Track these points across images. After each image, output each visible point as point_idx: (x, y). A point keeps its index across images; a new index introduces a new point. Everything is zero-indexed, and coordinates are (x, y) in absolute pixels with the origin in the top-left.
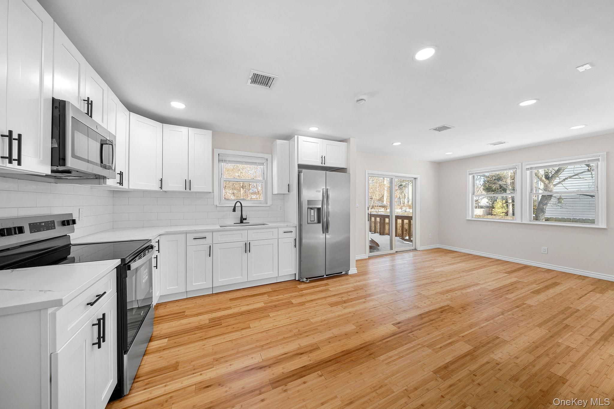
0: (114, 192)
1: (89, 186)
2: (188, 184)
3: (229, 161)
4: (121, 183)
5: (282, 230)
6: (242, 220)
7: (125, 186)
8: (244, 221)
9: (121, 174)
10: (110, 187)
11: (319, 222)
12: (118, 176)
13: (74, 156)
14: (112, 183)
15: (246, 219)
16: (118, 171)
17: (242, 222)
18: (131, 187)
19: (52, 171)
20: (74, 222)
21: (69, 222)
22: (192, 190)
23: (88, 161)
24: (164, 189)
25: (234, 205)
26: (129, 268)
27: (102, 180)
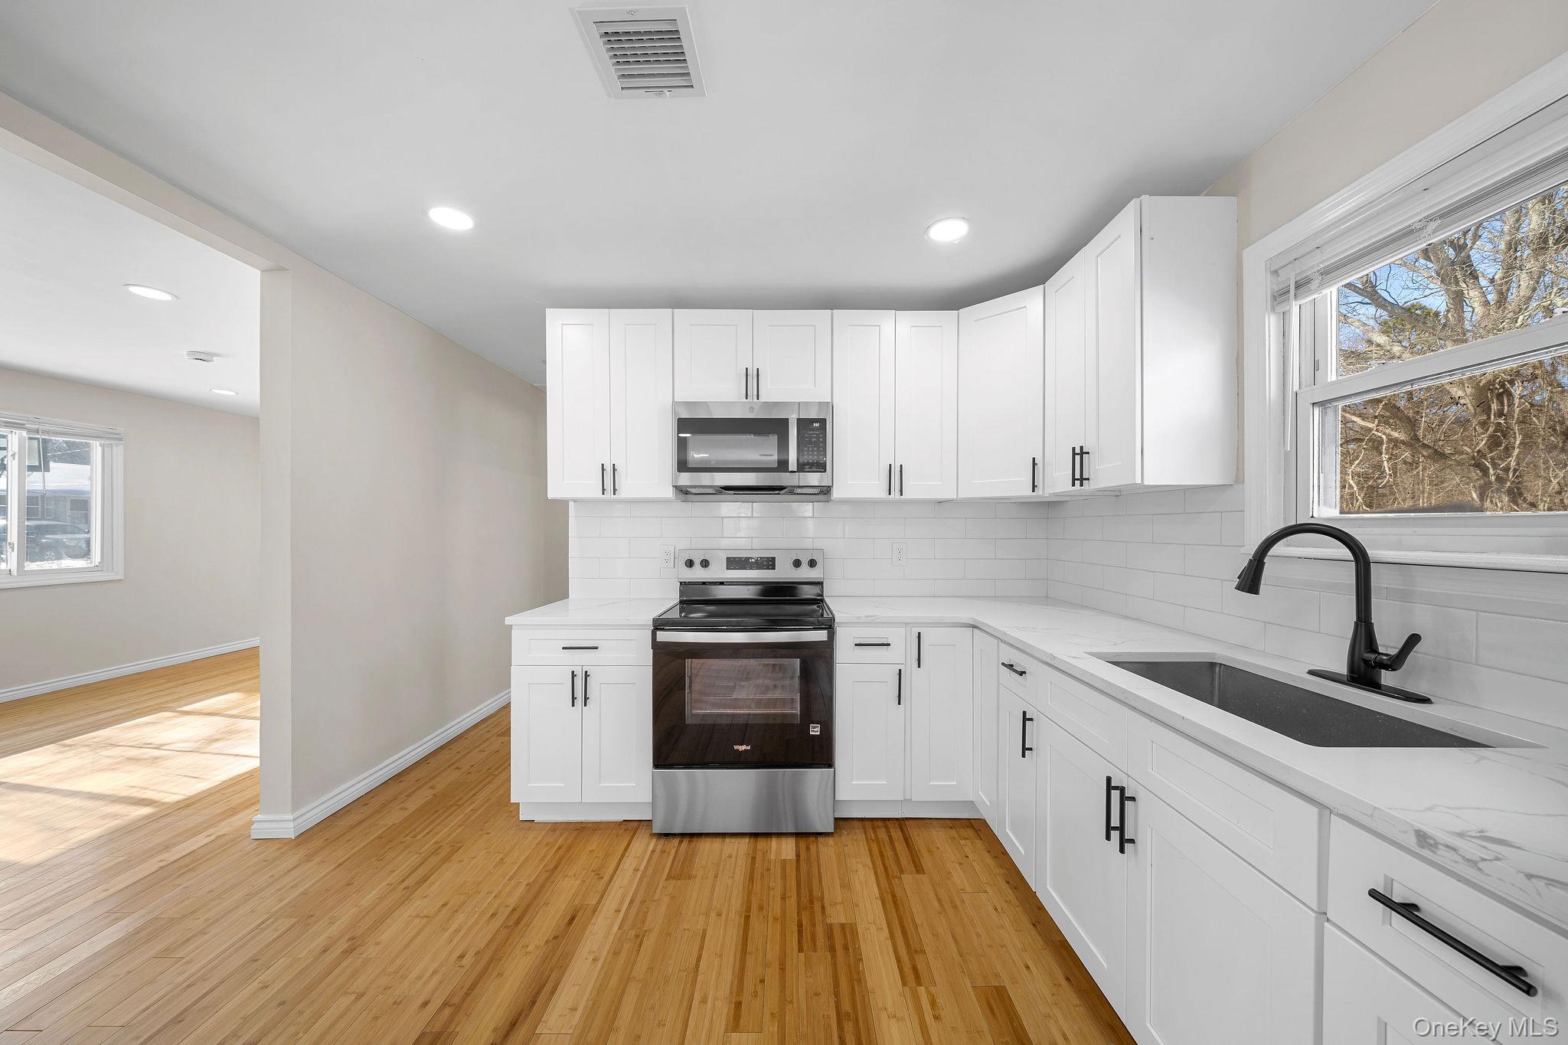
15: (1395, 663)
17: (1360, 677)
25: (1251, 550)
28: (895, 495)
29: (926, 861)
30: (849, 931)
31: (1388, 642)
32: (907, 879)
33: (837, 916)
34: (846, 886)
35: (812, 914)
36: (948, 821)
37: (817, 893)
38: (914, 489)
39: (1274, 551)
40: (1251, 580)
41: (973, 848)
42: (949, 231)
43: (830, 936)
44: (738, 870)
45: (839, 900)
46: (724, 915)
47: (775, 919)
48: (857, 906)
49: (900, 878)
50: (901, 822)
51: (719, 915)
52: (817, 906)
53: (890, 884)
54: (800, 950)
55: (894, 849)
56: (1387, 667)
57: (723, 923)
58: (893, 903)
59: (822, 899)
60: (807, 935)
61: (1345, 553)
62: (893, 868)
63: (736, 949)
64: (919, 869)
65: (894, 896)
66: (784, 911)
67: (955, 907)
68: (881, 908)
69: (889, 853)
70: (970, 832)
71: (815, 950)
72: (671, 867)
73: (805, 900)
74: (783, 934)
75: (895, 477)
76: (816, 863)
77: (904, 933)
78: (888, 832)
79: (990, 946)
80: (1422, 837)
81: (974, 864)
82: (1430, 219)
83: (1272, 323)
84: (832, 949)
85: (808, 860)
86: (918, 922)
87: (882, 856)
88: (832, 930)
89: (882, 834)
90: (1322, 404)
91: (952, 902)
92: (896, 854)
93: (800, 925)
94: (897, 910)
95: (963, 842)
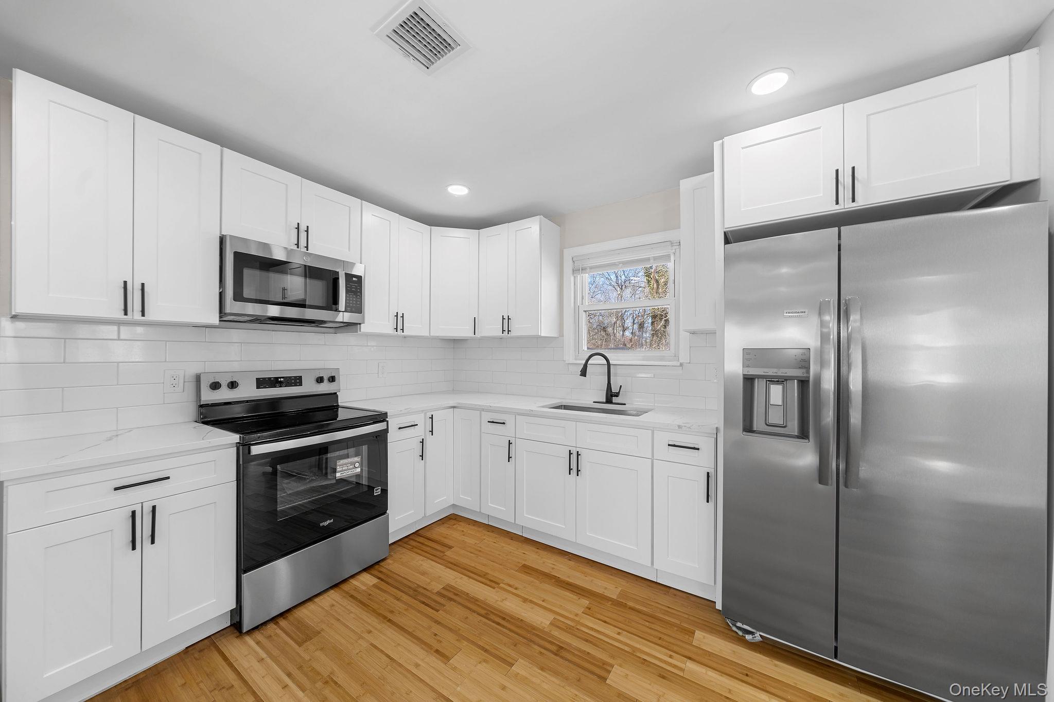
2: (506, 325)
5: (664, 438)
6: (611, 396)
8: (615, 399)
11: (803, 434)
15: (617, 395)
17: (609, 401)
25: (584, 362)
28: (400, 332)
29: (450, 543)
30: (448, 588)
31: (615, 389)
32: (449, 553)
33: (437, 587)
34: (424, 573)
35: (423, 594)
36: (438, 522)
37: (413, 586)
38: (411, 329)
39: (589, 362)
40: (584, 373)
41: (461, 526)
42: (458, 190)
43: (443, 596)
44: (349, 607)
45: (428, 581)
46: (372, 630)
47: (406, 610)
48: (440, 577)
49: (445, 555)
50: (416, 533)
51: (370, 632)
52: (420, 590)
53: (444, 560)
54: (437, 611)
55: (426, 545)
56: (615, 396)
57: (377, 632)
58: (454, 565)
59: (419, 586)
60: (433, 604)
61: (605, 362)
62: (438, 553)
63: (403, 635)
64: (450, 547)
65: (452, 563)
66: (405, 603)
67: (480, 551)
68: (452, 571)
69: (428, 549)
70: (453, 522)
71: (444, 606)
72: (292, 638)
73: (411, 592)
74: (419, 611)
75: (399, 319)
76: (395, 575)
77: (472, 572)
78: (416, 541)
79: (506, 556)
80: (679, 427)
81: (468, 532)
82: (620, 263)
83: (572, 278)
84: (451, 599)
85: (387, 576)
86: (473, 565)
87: (426, 552)
88: (441, 593)
89: (412, 543)
90: (585, 311)
91: (477, 550)
92: (430, 547)
93: (423, 603)
94: (459, 567)
95: (455, 527)
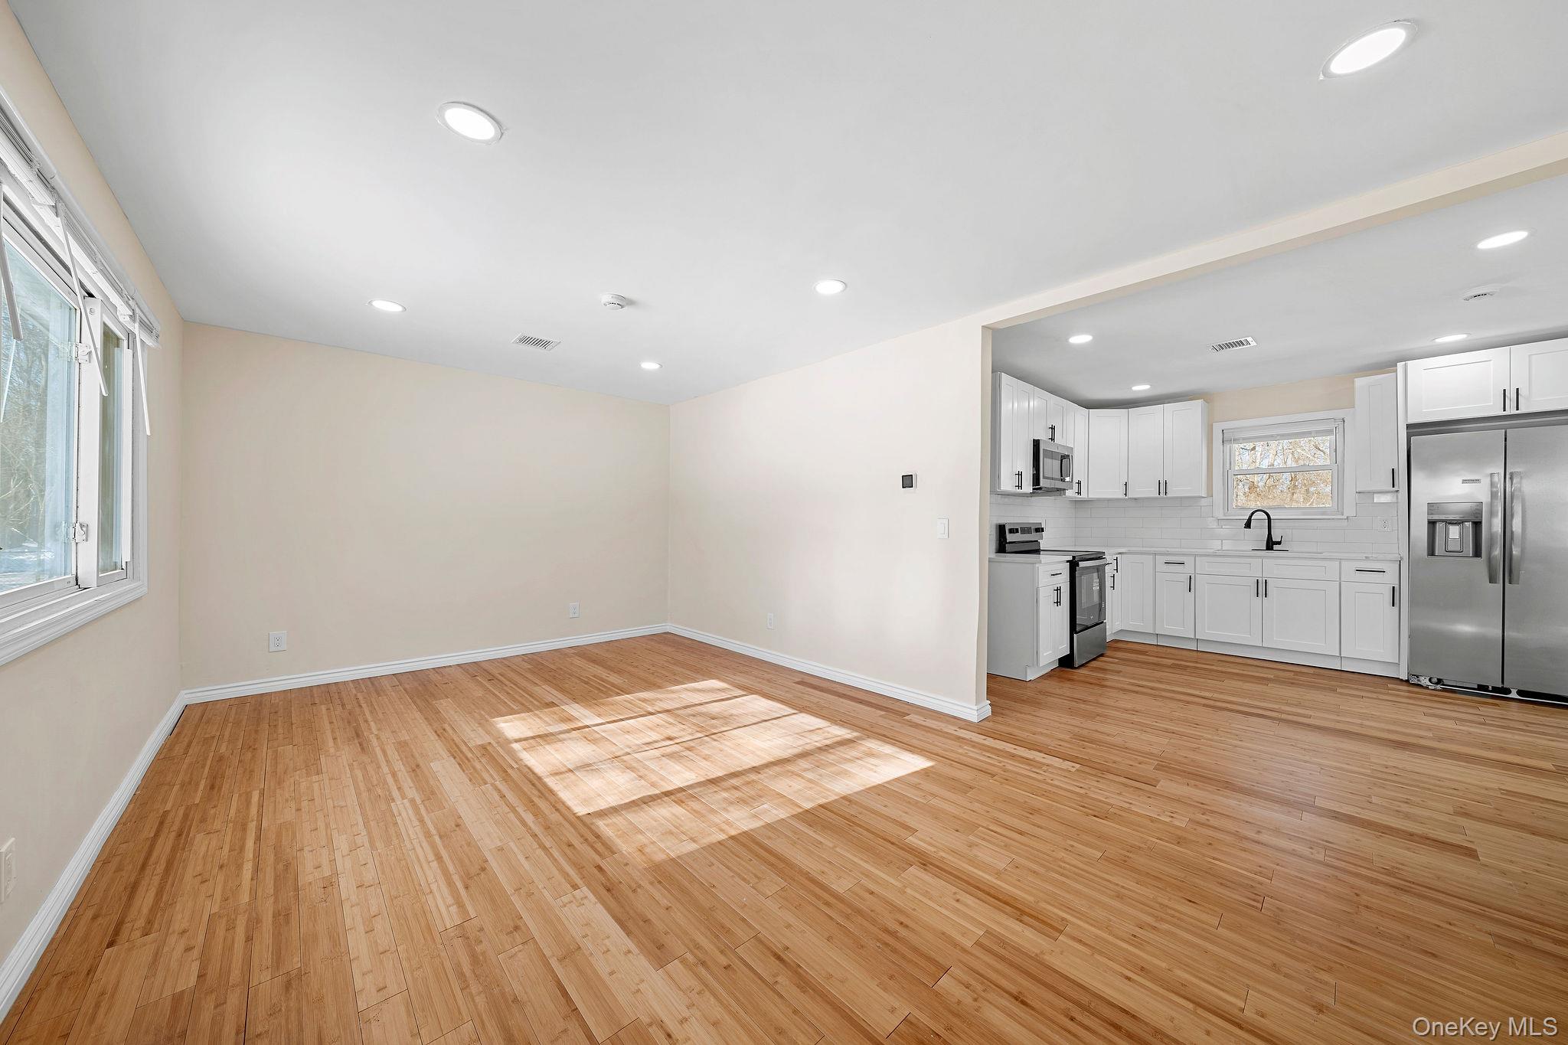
0: (1076, 502)
1: (1053, 498)
2: (1163, 487)
3: (1244, 439)
4: (1079, 493)
5: (1350, 566)
6: (1270, 545)
7: (1084, 495)
8: (1276, 547)
9: (1079, 483)
10: (1070, 497)
11: (1478, 555)
12: (1076, 486)
13: (1044, 477)
14: (1069, 493)
15: (1279, 543)
16: (1075, 480)
17: (1269, 547)
18: (1091, 496)
19: (1034, 489)
20: (1043, 531)
21: (1040, 530)
22: (1168, 495)
23: (1052, 479)
24: (1130, 495)
26: (1078, 565)
27: (1062, 492)
31: (1275, 539)
40: (1247, 526)
56: (1275, 544)
61: (1266, 517)
75: (1079, 485)
